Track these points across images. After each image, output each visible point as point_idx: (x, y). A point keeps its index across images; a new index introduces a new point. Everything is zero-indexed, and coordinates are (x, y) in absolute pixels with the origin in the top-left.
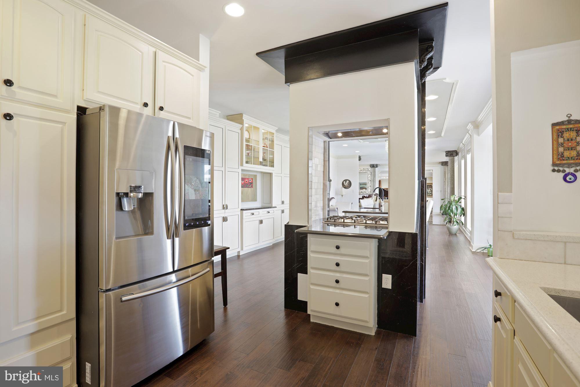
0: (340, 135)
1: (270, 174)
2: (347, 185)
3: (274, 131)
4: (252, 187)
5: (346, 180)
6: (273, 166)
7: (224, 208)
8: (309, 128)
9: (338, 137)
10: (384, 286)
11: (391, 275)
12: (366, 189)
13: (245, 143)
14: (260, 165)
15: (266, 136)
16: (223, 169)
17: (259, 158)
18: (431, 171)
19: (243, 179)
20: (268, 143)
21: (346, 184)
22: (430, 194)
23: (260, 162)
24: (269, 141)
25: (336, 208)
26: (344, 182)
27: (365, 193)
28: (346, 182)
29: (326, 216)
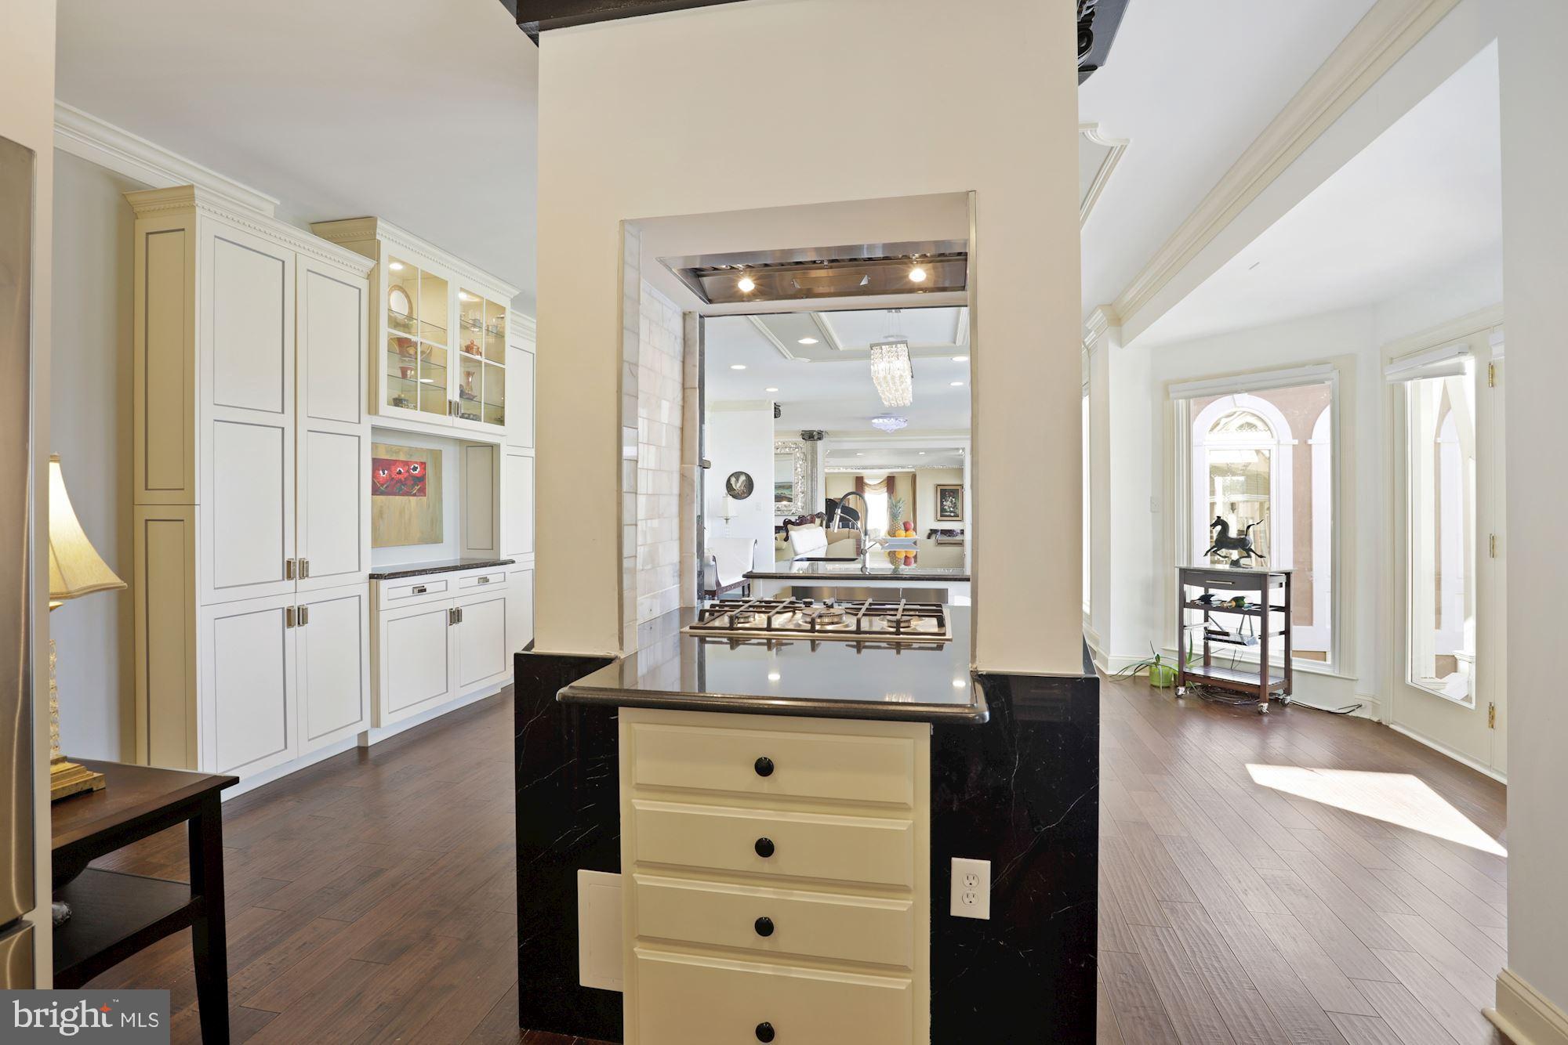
0: (746, 285)
1: (493, 449)
2: (741, 487)
3: (505, 302)
4: (422, 492)
5: (737, 475)
6: (501, 421)
7: (289, 575)
8: (623, 222)
9: (740, 298)
10: (958, 909)
11: (989, 863)
12: (790, 500)
13: (385, 332)
14: (450, 413)
15: (471, 315)
16: (287, 421)
17: (445, 389)
18: (961, 451)
19: (378, 464)
20: (481, 340)
21: (739, 485)
22: (951, 512)
23: (450, 402)
24: (487, 335)
25: (711, 558)
26: (733, 480)
27: (787, 511)
28: (737, 480)
29: (693, 600)
